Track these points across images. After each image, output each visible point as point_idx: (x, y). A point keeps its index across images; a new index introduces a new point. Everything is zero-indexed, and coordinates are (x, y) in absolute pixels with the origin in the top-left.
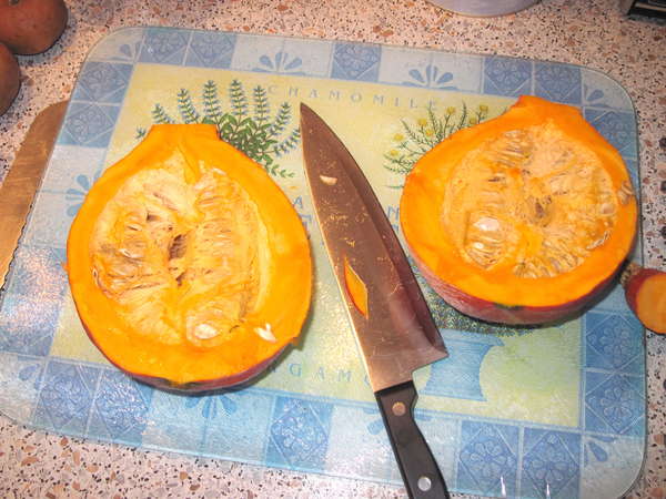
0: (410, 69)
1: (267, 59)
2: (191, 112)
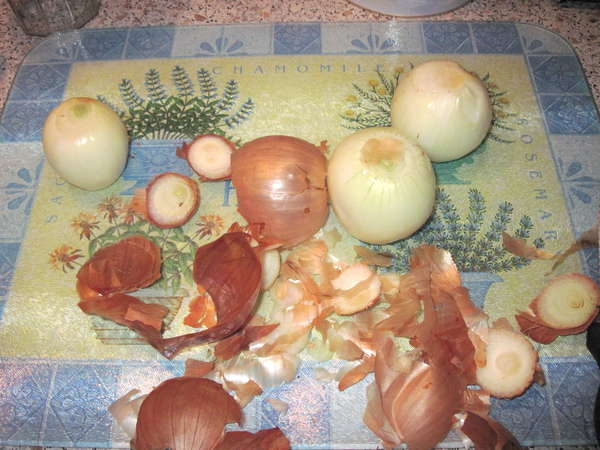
1: (208, 45)
2: (134, 99)
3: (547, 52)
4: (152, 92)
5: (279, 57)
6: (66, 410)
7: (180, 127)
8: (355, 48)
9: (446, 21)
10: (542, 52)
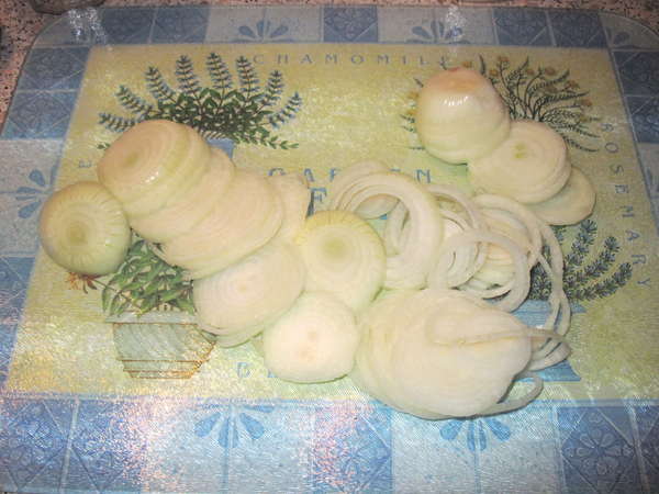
0: (412, 26)
1: (248, 29)
2: (164, 90)
3: (634, 47)
4: (185, 83)
5: (329, 45)
6: (90, 454)
7: (217, 125)
8: (416, 36)
9: (519, 7)
10: (628, 47)
